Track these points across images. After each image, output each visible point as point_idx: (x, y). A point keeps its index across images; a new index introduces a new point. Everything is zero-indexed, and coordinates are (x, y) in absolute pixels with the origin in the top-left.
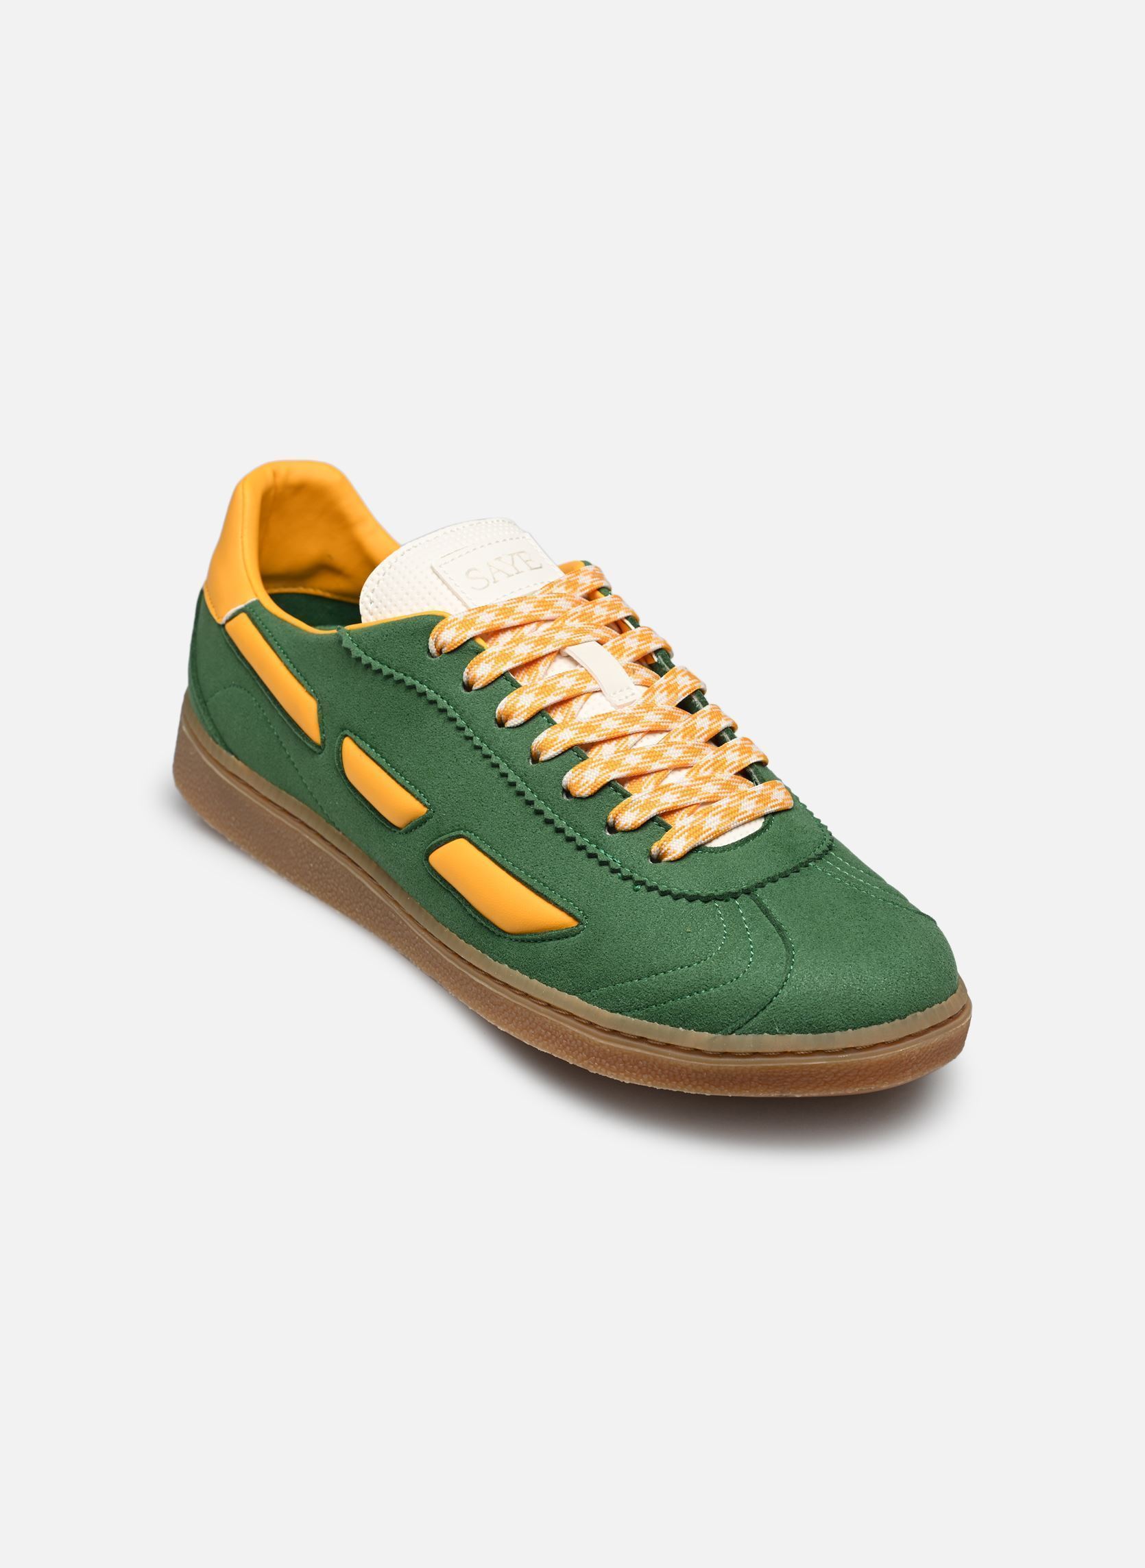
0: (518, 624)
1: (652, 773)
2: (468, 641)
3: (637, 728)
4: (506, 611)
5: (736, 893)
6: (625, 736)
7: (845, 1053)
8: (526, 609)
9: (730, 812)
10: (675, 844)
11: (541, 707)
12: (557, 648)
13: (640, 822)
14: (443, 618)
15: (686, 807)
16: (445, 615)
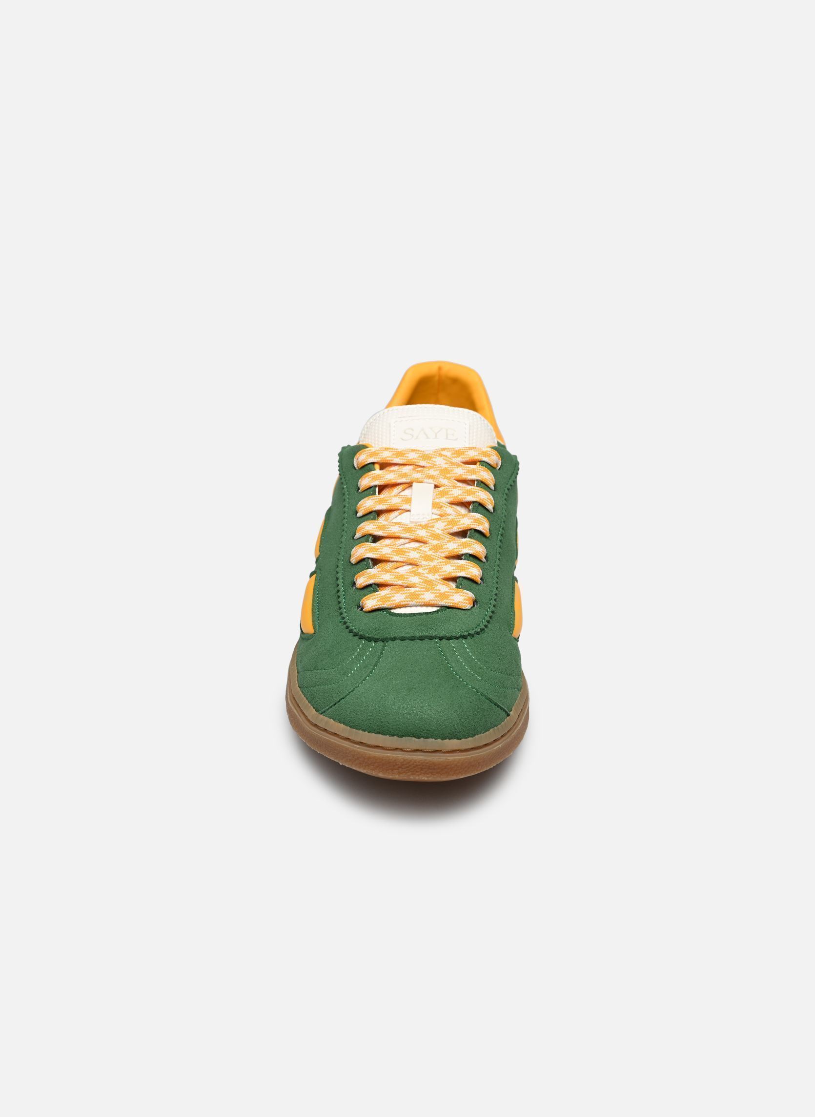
0: (402, 463)
1: (393, 562)
2: (369, 464)
3: (407, 535)
4: (400, 454)
5: (377, 639)
6: (399, 538)
7: (359, 745)
8: (412, 456)
9: (414, 596)
10: (371, 602)
11: (372, 510)
12: (408, 481)
13: (363, 584)
14: (367, 447)
15: (395, 585)
16: (368, 446)
